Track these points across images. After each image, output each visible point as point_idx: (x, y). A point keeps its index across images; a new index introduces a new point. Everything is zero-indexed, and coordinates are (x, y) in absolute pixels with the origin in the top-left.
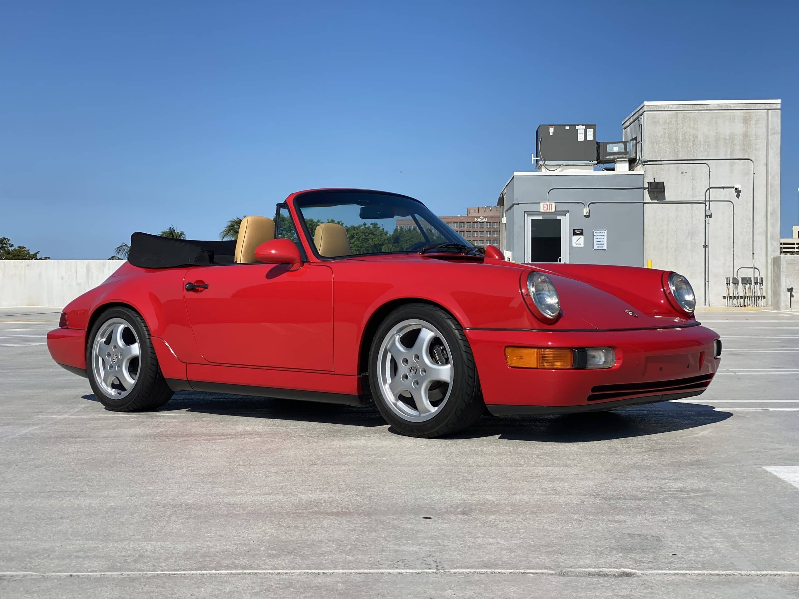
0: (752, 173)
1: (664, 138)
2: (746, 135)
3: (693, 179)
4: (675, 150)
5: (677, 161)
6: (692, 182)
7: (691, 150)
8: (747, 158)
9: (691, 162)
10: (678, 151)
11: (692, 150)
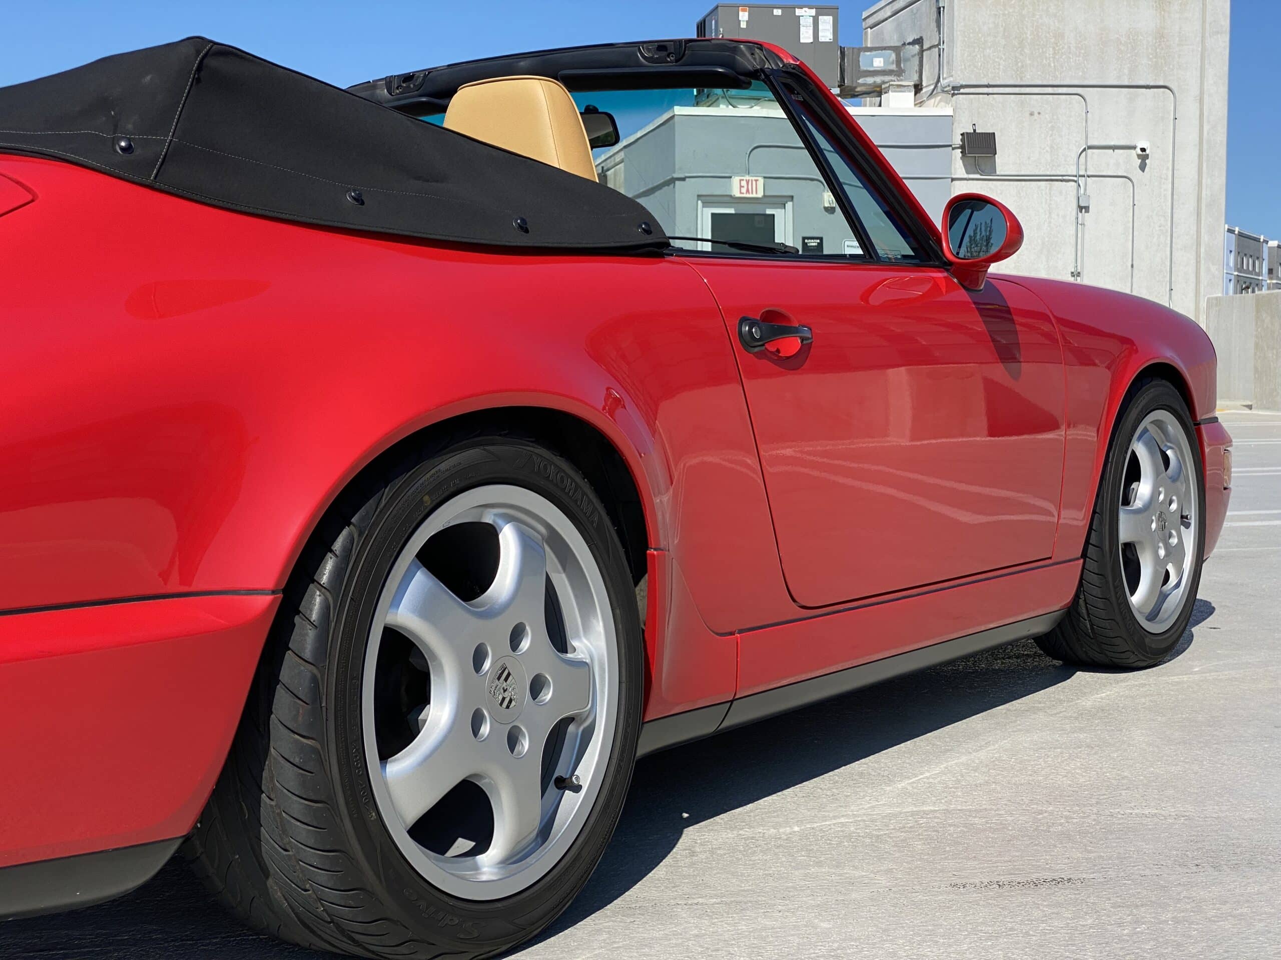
0: (1172, 117)
1: (996, 37)
2: (1160, 35)
3: (1053, 128)
4: (1017, 64)
5: (1020, 88)
6: (1051, 135)
7: (1049, 65)
8: (1161, 84)
9: (1050, 90)
10: (1022, 66)
11: (1052, 65)
